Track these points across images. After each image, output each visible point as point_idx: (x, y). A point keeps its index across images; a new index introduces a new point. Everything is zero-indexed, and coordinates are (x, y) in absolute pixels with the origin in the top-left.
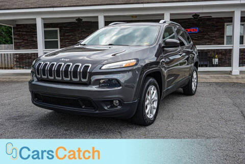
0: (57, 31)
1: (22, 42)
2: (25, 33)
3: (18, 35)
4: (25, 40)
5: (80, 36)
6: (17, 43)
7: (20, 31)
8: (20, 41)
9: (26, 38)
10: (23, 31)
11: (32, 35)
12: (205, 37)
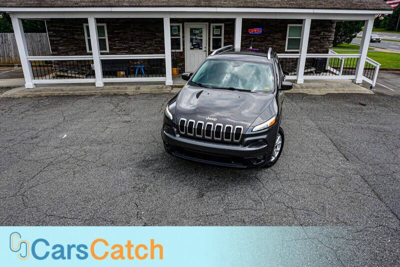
0: (103, 26)
1: (61, 40)
2: (62, 29)
3: (54, 31)
4: (65, 37)
5: (132, 33)
6: (54, 41)
7: (55, 26)
8: (58, 39)
9: (65, 35)
10: (60, 27)
11: (73, 31)
12: (268, 38)
